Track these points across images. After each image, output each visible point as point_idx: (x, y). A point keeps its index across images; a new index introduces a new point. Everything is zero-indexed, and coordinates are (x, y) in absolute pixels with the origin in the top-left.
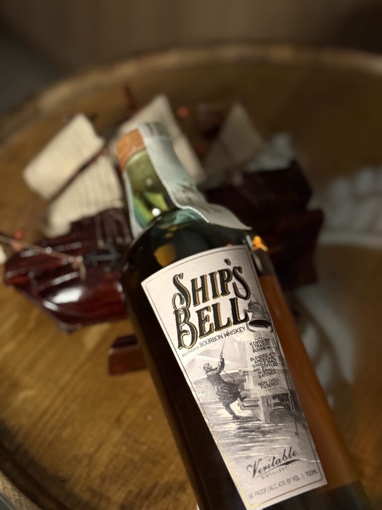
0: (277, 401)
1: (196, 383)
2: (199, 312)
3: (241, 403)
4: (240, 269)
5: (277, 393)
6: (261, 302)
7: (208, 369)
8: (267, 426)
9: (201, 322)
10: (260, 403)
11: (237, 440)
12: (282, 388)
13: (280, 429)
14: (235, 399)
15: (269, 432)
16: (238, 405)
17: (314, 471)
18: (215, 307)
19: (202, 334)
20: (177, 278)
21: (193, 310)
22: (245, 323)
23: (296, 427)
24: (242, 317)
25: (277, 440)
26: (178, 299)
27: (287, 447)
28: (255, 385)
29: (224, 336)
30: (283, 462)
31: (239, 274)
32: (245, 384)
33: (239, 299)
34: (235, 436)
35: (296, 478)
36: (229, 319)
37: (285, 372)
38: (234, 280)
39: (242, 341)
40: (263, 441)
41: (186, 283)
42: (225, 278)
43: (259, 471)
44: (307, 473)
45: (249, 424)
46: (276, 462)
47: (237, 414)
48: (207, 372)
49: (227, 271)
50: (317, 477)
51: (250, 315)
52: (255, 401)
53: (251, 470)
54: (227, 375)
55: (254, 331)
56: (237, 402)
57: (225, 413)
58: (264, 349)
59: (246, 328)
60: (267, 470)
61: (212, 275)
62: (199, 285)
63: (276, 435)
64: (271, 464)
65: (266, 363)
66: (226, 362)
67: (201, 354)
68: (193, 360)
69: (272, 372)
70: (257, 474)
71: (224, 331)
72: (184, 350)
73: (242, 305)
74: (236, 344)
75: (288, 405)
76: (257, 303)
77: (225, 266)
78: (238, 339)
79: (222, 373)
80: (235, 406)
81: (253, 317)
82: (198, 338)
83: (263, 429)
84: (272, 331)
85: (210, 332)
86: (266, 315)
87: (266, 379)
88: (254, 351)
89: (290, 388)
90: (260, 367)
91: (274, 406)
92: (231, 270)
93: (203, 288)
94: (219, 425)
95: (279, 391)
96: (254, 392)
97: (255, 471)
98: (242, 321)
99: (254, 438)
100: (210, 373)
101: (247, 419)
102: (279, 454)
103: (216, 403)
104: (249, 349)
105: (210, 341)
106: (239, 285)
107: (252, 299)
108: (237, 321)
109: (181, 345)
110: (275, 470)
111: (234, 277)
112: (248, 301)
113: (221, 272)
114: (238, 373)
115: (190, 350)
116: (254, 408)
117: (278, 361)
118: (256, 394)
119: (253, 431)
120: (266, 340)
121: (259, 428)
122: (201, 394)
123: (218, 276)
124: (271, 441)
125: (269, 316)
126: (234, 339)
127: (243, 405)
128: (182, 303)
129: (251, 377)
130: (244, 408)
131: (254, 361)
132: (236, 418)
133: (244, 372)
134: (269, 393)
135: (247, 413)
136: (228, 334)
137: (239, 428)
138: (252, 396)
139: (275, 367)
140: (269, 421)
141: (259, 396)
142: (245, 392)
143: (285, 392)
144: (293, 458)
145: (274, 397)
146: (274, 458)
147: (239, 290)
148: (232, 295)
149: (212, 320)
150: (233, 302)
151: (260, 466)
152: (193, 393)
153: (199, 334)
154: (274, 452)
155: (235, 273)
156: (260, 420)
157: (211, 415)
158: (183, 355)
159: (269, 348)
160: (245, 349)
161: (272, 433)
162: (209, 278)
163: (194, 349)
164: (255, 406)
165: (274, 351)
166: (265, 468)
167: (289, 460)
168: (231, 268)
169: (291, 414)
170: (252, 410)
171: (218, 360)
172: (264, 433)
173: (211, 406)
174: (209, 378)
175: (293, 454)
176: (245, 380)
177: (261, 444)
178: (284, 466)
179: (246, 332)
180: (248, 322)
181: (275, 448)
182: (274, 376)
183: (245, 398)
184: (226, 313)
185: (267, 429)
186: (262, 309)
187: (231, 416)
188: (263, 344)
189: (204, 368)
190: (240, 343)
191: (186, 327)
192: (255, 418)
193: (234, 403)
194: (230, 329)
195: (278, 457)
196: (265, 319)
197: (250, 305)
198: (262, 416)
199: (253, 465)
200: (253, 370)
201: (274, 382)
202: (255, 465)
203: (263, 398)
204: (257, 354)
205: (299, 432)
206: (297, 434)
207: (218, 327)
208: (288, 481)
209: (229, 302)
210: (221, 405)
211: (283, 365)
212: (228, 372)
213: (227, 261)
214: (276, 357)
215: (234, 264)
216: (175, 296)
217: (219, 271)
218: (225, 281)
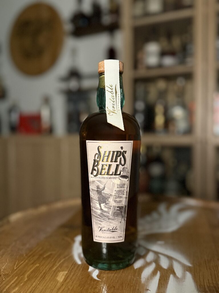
0: (118, 209)
1: (92, 190)
2: (103, 165)
3: (105, 205)
4: (125, 152)
5: (120, 206)
6: (128, 168)
7: (98, 187)
8: (111, 217)
9: (102, 169)
10: (112, 208)
11: (99, 217)
12: (122, 204)
13: (115, 219)
14: (104, 203)
15: (111, 219)
16: (104, 205)
17: (121, 237)
18: (110, 166)
19: (101, 174)
20: (99, 147)
21: (101, 163)
22: (118, 176)
23: (122, 219)
24: (118, 173)
25: (113, 223)
26: (97, 156)
27: (115, 226)
28: (113, 200)
29: (108, 178)
30: (112, 231)
31: (125, 154)
32: (109, 199)
33: (120, 165)
34: (99, 215)
35: (114, 237)
36: (113, 172)
37: (126, 198)
38: (121, 156)
39: (115, 182)
40: (107, 221)
41: (102, 152)
43: (102, 230)
44: (118, 237)
45: (105, 214)
46: (109, 230)
47: (102, 208)
48: (97, 188)
49: (120, 152)
50: (122, 238)
51: (122, 173)
52: (110, 206)
53: (100, 229)
54: (104, 193)
55: (121, 180)
56: (104, 204)
57: (98, 206)
58: (122, 187)
59: (118, 178)
60: (105, 231)
61: (114, 152)
62: (107, 154)
63: (113, 221)
64: (107, 229)
65: (120, 193)
66: (105, 188)
67: (98, 181)
68: (94, 181)
69: (121, 197)
70: (101, 231)
71: (110, 176)
72: (92, 176)
73: (121, 168)
74: (112, 183)
75: (122, 211)
76: (127, 168)
77: (120, 150)
78: (113, 181)
79: (103, 192)
80: (102, 205)
81: (122, 174)
82: (99, 175)
83: (109, 217)
84: (128, 181)
85: (104, 174)
86: (128, 174)
87: (118, 199)
88: (117, 188)
89: (125, 205)
90: (117, 194)
91: (117, 210)
92: (122, 152)
93: (108, 156)
94: (95, 208)
95: (120, 205)
96: (111, 203)
97: (101, 230)
98: (118, 175)
99: (105, 219)
100: (98, 189)
101: (105, 212)
102: (112, 228)
103: (97, 200)
104: (116, 186)
105: (103, 178)
106: (123, 159)
107: (125, 166)
108: (115, 174)
109: (92, 173)
110: (108, 232)
111: (122, 155)
112: (123, 167)
113: (117, 152)
114: (108, 194)
115: (94, 177)
116: (109, 209)
117: (125, 193)
118: (112, 204)
119: (105, 216)
120: (124, 184)
121: (108, 216)
122: (92, 194)
123: (115, 153)
124: (110, 222)
125: (129, 174)
126: (112, 180)
127: (106, 206)
128: (98, 158)
129: (112, 197)
130: (105, 207)
131: (116, 192)
132: (101, 209)
133: (111, 195)
134: (117, 205)
135: (106, 209)
136: (110, 178)
137: (101, 213)
138: (110, 204)
139: (123, 196)
140: (112, 215)
141: (112, 205)
142: (108, 202)
143: (123, 206)
144: (116, 230)
145: (118, 207)
146: (109, 228)
147: (122, 161)
148: (118, 163)
149: (106, 171)
150: (117, 166)
151: (103, 229)
152: (90, 192)
153: (99, 173)
154: (110, 226)
155: (123, 154)
156: (109, 214)
157: (93, 203)
158: (92, 177)
159: (124, 187)
160: (114, 186)
161: (112, 220)
162: (112, 153)
163: (96, 178)
164: (110, 208)
165: (125, 189)
166: (104, 230)
167: (114, 231)
168: (122, 151)
169: (121, 215)
170: (108, 209)
171: (103, 186)
172: (109, 219)
173: (94, 201)
174: (97, 191)
175: (116, 229)
176: (110, 198)
177: (106, 222)
178: (111, 232)
179: (118, 179)
180: (120, 176)
181: (111, 225)
182: (121, 199)
183: (107, 204)
184: (113, 169)
185: (111, 218)
186: (128, 171)
187: (100, 208)
188: (122, 186)
189: (97, 186)
190: (113, 183)
191: (96, 168)
192: (108, 213)
193: (103, 204)
194: (112, 176)
195: (111, 228)
196: (127, 175)
197: (123, 168)
198: (111, 213)
199: (101, 227)
200: (114, 195)
201: (120, 202)
202: (101, 228)
203: (114, 206)
204: (118, 189)
205: (122, 222)
206: (121, 222)
207: (108, 174)
208: (111, 237)
209: (116, 165)
210: (98, 202)
211: (127, 195)
212: (105, 192)
213: (122, 148)
214: (125, 192)
215: (124, 149)
216: (97, 154)
217: (117, 151)
218: (118, 156)
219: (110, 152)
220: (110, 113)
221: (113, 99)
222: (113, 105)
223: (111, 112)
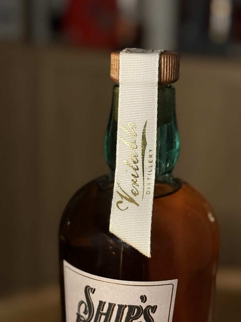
4: (154, 309)
20: (89, 289)
26: (83, 307)
31: (151, 314)
41: (95, 300)
42: (133, 315)
49: (139, 308)
77: (139, 303)
111: (143, 315)
113: (131, 308)
123: (126, 310)
128: (85, 313)
162: (116, 308)
168: (144, 306)
213: (143, 299)
215: (150, 302)
216: (82, 302)
217: (130, 306)
218: (132, 318)
219: (111, 306)
220: (121, 202)
221: (135, 163)
222: (133, 178)
223: (124, 200)
